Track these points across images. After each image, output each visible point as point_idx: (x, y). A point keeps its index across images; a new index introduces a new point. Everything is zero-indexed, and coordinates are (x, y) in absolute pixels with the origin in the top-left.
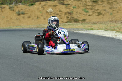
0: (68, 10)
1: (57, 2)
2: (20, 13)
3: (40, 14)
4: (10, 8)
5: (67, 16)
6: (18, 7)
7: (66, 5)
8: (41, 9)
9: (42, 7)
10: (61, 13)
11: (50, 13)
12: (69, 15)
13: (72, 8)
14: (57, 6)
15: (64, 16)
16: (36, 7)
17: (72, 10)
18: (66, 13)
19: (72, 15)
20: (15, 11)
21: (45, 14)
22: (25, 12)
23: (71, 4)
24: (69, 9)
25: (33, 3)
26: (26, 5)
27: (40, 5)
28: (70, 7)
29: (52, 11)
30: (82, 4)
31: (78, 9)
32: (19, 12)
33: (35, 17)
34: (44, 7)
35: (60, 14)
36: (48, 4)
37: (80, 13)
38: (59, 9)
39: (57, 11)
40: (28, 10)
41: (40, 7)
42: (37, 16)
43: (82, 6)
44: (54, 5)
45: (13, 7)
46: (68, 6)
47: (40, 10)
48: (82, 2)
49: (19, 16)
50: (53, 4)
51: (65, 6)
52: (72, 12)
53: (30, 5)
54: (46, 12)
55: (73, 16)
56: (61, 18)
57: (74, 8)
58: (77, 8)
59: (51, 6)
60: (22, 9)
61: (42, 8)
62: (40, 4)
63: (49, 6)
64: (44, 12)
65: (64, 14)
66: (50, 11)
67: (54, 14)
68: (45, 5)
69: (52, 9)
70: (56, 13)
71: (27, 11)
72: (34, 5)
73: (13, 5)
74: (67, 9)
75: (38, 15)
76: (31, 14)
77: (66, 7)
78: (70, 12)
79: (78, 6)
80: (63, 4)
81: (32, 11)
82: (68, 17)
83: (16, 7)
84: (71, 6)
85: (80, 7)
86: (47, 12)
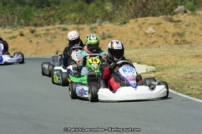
0: (178, 30)
1: (162, 18)
2: (106, 35)
3: (134, 36)
4: (91, 29)
5: (175, 38)
6: (102, 28)
7: (175, 22)
8: (137, 29)
9: (139, 26)
10: (167, 34)
11: (149, 35)
12: (179, 36)
13: (184, 26)
14: (161, 23)
15: (172, 39)
16: (129, 26)
17: (185, 29)
18: (174, 35)
19: (184, 37)
20: (98, 33)
21: (142, 37)
22: (113, 35)
23: (183, 20)
24: (179, 27)
25: (126, 21)
26: (116, 24)
27: (136, 23)
28: (181, 25)
29: (154, 31)
30: (199, 21)
31: (194, 27)
32: (104, 34)
33: (127, 41)
34: (142, 26)
35: (165, 37)
36: (148, 22)
37: (196, 34)
38: (164, 28)
39: (161, 31)
40: (117, 31)
41: (136, 27)
42: (130, 40)
43: (200, 24)
44: (157, 22)
45: (96, 28)
46: (178, 24)
47: (136, 31)
48: (200, 17)
49: (104, 40)
50: (155, 21)
51: (173, 24)
52: (185, 32)
53: (121, 23)
54: (144, 33)
55: (185, 39)
56: (167, 42)
57: (187, 26)
58: (192, 26)
59: (152, 24)
60: (108, 30)
61: (139, 28)
62: (137, 21)
63: (149, 24)
64: (141, 33)
65: (171, 35)
66: (150, 32)
67: (156, 36)
68: (143, 23)
69: (154, 28)
70: (158, 34)
71: (116, 33)
72: (127, 24)
73: (97, 24)
74: (176, 28)
75: (131, 38)
76: (121, 37)
77: (175, 25)
78: (180, 32)
79: (194, 23)
80: (171, 21)
81: (123, 33)
82: (177, 41)
83: (99, 27)
84: (183, 23)
85: (196, 25)
86: (146, 34)
